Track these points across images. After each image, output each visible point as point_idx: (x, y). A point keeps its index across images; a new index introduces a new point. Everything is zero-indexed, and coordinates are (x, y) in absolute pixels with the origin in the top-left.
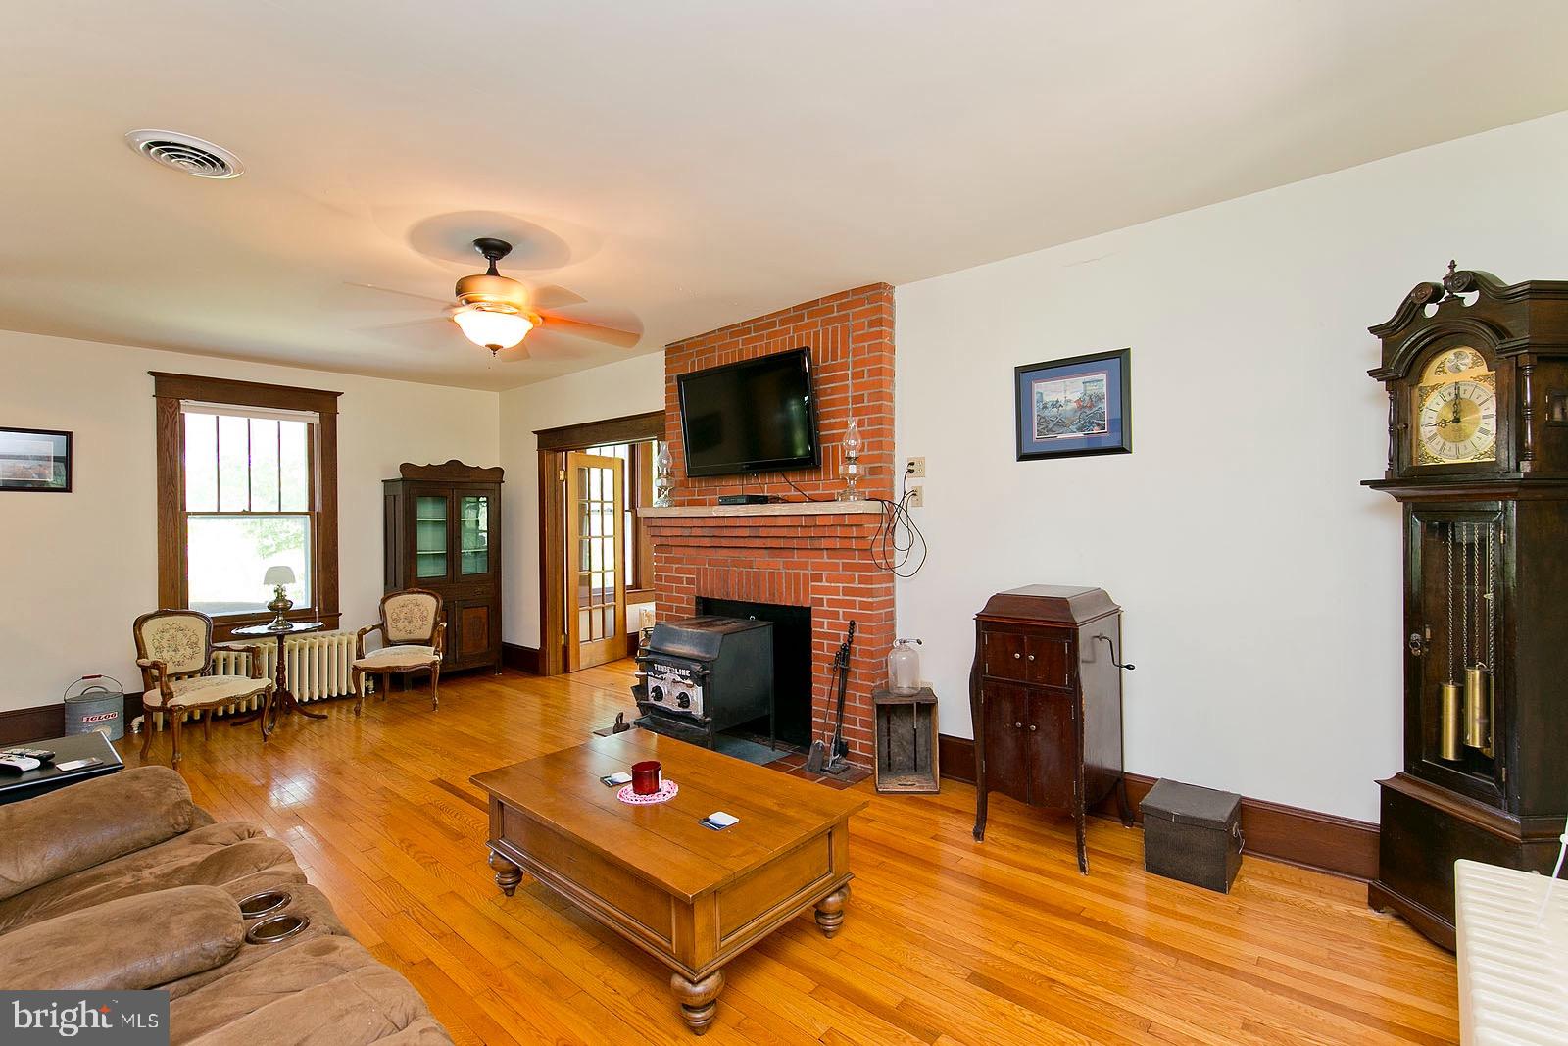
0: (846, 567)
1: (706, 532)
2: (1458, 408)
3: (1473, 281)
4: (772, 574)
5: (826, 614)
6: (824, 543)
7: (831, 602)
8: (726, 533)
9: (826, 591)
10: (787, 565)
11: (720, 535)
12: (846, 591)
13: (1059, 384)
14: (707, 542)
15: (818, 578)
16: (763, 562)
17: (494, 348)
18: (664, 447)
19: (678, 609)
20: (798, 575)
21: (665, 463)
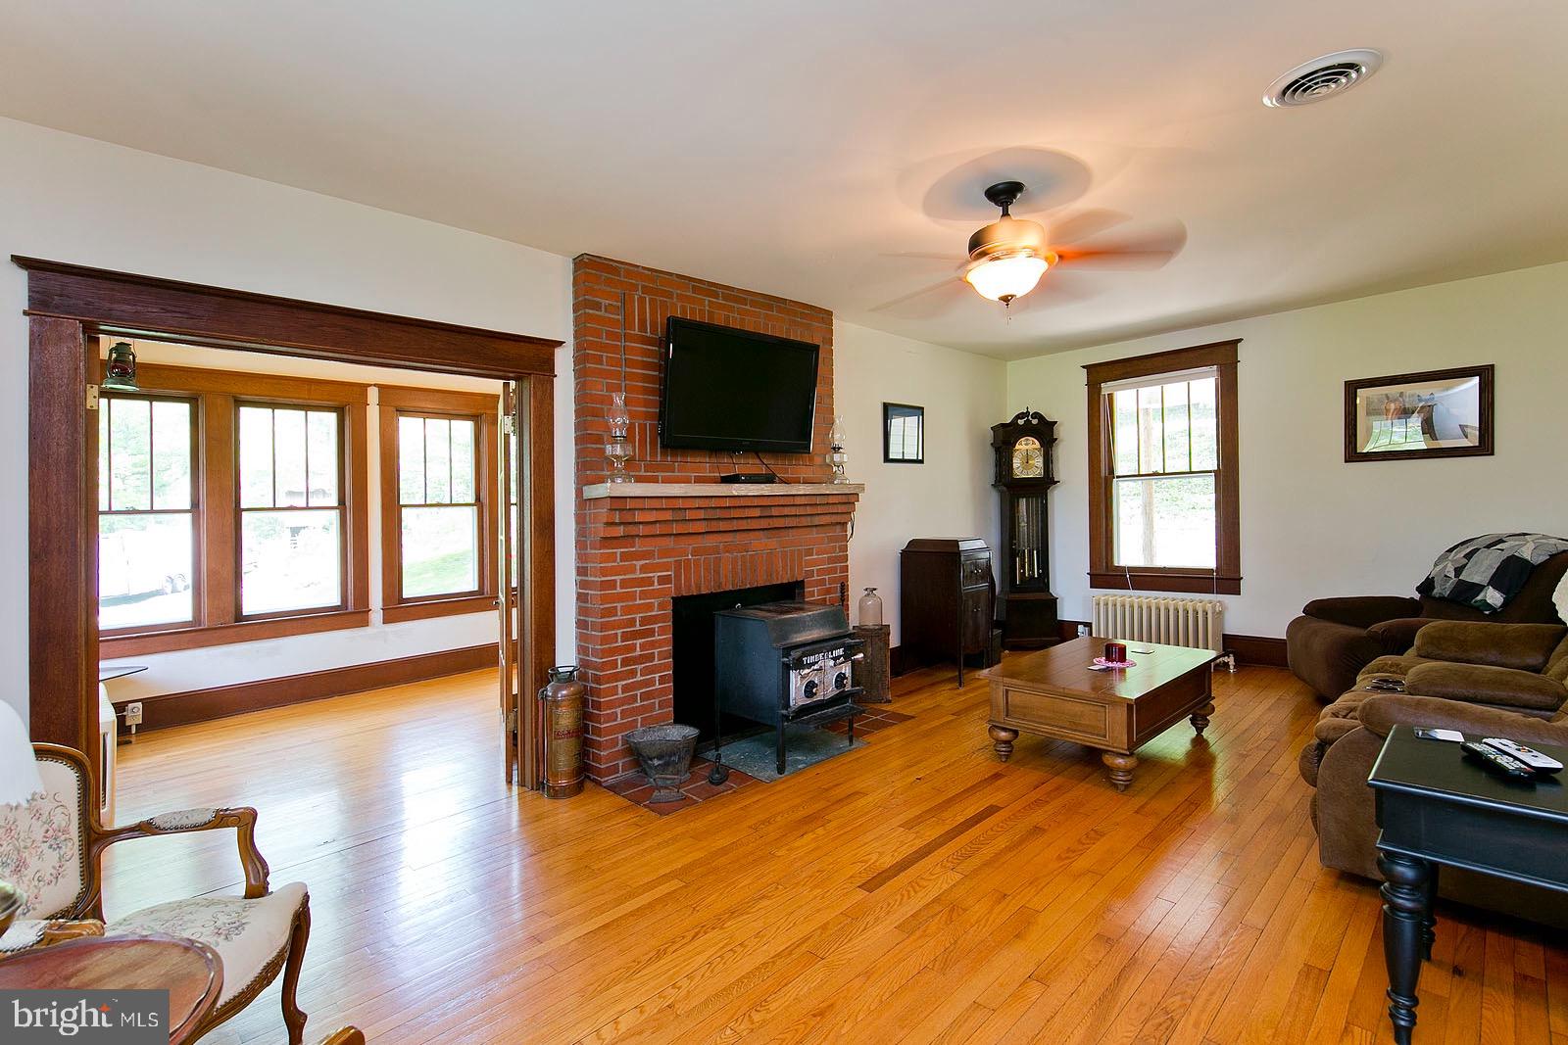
0: (830, 540)
1: (702, 514)
2: (1027, 458)
3: (1036, 415)
4: (766, 556)
7: (819, 572)
8: (734, 513)
9: (816, 563)
10: (783, 545)
11: (722, 517)
12: (830, 561)
14: (701, 527)
15: (809, 552)
16: (759, 544)
17: (1006, 299)
18: (619, 400)
19: (644, 621)
20: (793, 552)
21: (619, 422)
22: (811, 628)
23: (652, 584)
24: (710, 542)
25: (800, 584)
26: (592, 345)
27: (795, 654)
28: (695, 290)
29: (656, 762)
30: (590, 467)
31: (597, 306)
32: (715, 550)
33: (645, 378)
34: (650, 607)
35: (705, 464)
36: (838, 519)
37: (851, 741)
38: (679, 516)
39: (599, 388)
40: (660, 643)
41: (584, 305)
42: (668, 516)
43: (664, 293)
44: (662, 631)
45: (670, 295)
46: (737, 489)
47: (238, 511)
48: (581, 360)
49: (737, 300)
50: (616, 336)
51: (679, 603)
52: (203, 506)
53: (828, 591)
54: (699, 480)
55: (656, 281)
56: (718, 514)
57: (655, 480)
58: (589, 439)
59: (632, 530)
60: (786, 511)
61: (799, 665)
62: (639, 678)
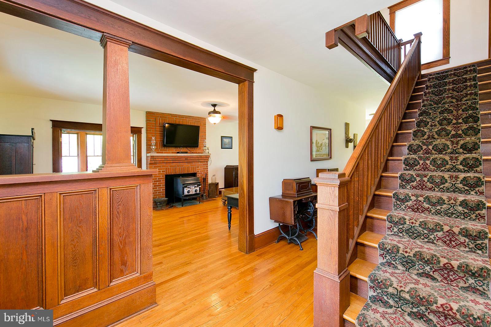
0: (203, 165)
1: (171, 159)
4: (188, 168)
5: (200, 173)
6: (199, 161)
7: (201, 171)
8: (179, 159)
9: (200, 169)
10: (191, 165)
12: (203, 169)
13: (226, 139)
14: (172, 161)
15: (198, 167)
16: (186, 165)
18: (153, 138)
19: (158, 179)
20: (194, 167)
21: (153, 142)
22: (191, 181)
23: (161, 172)
24: (174, 164)
25: (196, 173)
26: (149, 128)
27: (185, 185)
28: (172, 116)
29: (158, 203)
30: (149, 150)
31: (150, 121)
32: (175, 166)
33: (160, 134)
34: (160, 176)
35: (174, 150)
36: (206, 160)
37: (200, 203)
38: (166, 159)
39: (150, 136)
40: (162, 183)
41: (148, 120)
42: (164, 159)
43: (164, 117)
44: (163, 181)
45: (166, 117)
46: (178, 155)
47: (87, 157)
48: (147, 130)
49: (182, 117)
50: (154, 126)
51: (167, 176)
52: (80, 155)
53: (203, 175)
54: (172, 153)
55: (163, 115)
56: (175, 159)
57: (162, 153)
58: (149, 145)
59: (156, 162)
60: (191, 159)
61: (186, 187)
62: (158, 189)
